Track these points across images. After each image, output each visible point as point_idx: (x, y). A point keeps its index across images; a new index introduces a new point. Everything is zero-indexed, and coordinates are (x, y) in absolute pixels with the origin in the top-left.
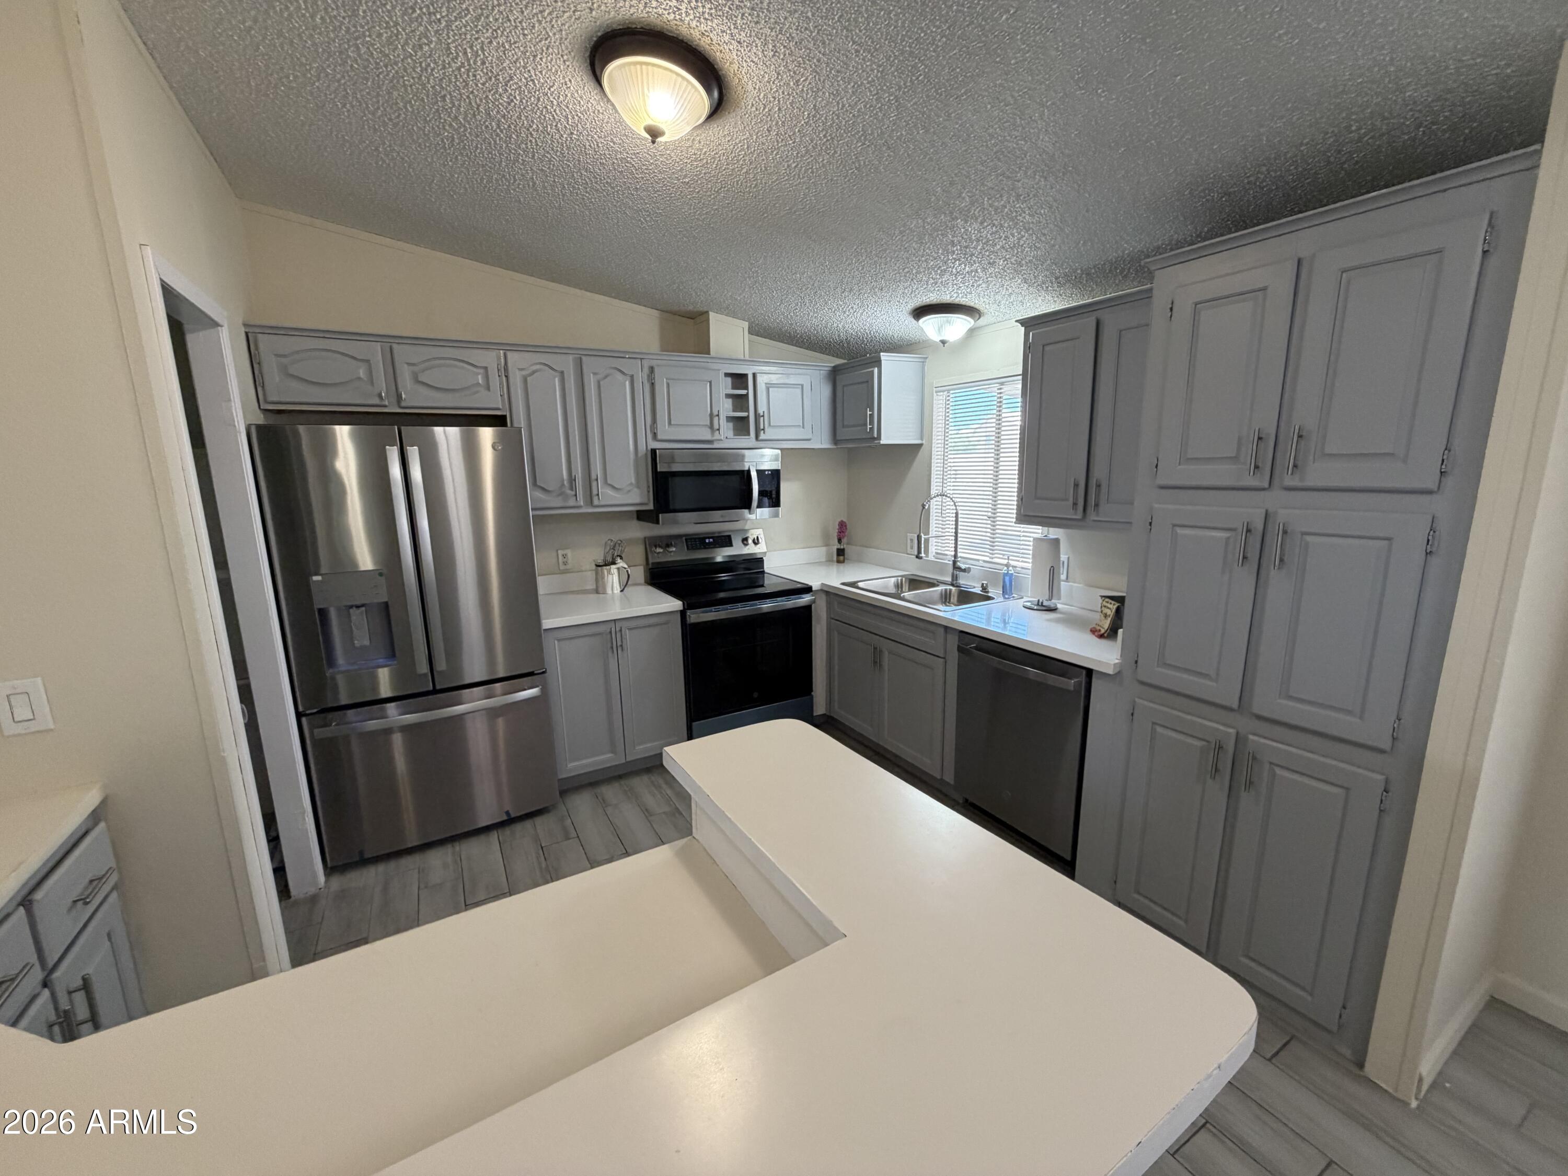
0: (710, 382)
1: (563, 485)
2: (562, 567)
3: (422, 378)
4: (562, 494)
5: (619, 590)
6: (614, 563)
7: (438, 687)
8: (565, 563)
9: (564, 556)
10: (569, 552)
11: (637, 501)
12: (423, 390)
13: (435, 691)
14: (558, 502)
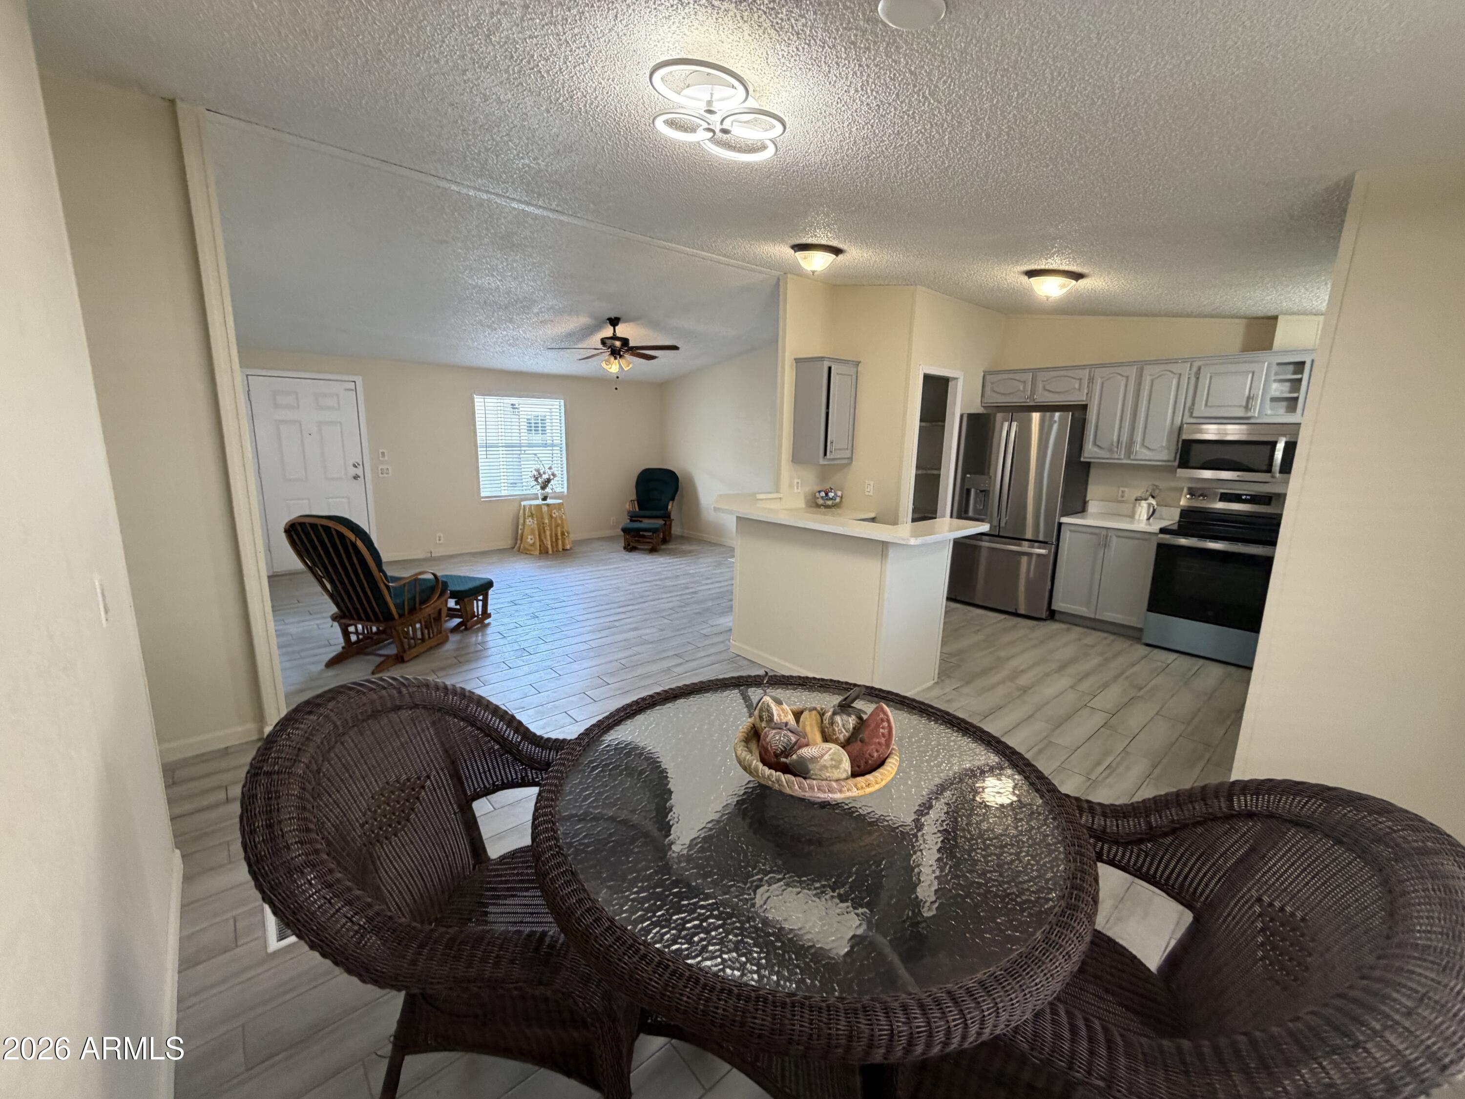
0: (1253, 373)
1: (1112, 445)
2: (1120, 499)
3: (1048, 387)
4: (1110, 450)
5: (1145, 517)
6: (1146, 499)
7: (1001, 534)
8: (1123, 497)
9: (1123, 492)
10: (1126, 489)
11: (1165, 458)
12: (1047, 394)
13: (998, 536)
14: (1107, 455)
